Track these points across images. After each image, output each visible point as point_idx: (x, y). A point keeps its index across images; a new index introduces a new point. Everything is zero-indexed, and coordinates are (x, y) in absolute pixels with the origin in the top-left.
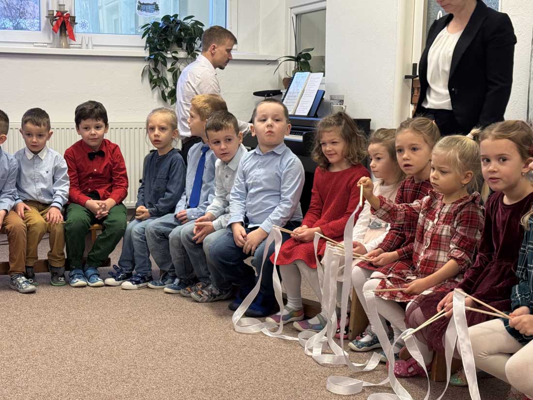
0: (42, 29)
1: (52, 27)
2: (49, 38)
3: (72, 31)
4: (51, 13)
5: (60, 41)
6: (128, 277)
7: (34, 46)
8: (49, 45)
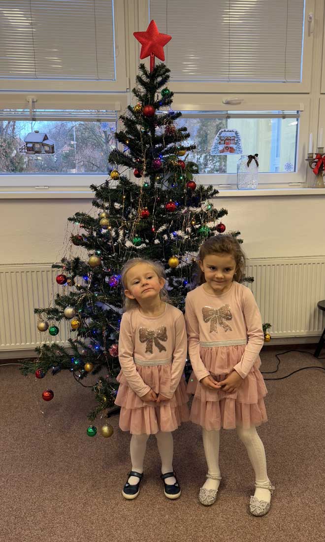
0: (296, 170)
2: (303, 178)
4: (311, 155)
5: (317, 182)
8: (302, 184)
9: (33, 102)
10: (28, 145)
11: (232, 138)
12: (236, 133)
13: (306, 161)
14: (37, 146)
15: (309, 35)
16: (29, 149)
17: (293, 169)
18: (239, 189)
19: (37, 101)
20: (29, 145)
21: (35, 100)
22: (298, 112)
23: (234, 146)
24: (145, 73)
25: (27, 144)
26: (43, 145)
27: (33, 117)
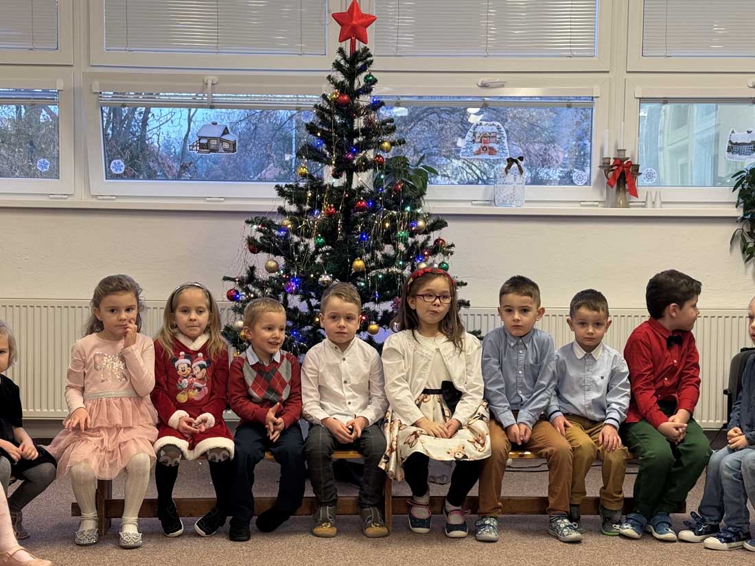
0: (592, 182)
1: (606, 180)
2: (602, 194)
3: (634, 184)
4: (607, 161)
5: (617, 199)
6: (713, 531)
7: (582, 206)
8: (603, 204)
9: (212, 84)
11: (492, 135)
12: (498, 128)
13: (601, 169)
14: (214, 142)
16: (202, 146)
18: (496, 206)
20: (202, 141)
21: (215, 82)
22: (592, 99)
23: (495, 146)
24: (344, 57)
25: (200, 139)
26: (222, 141)
27: (210, 104)
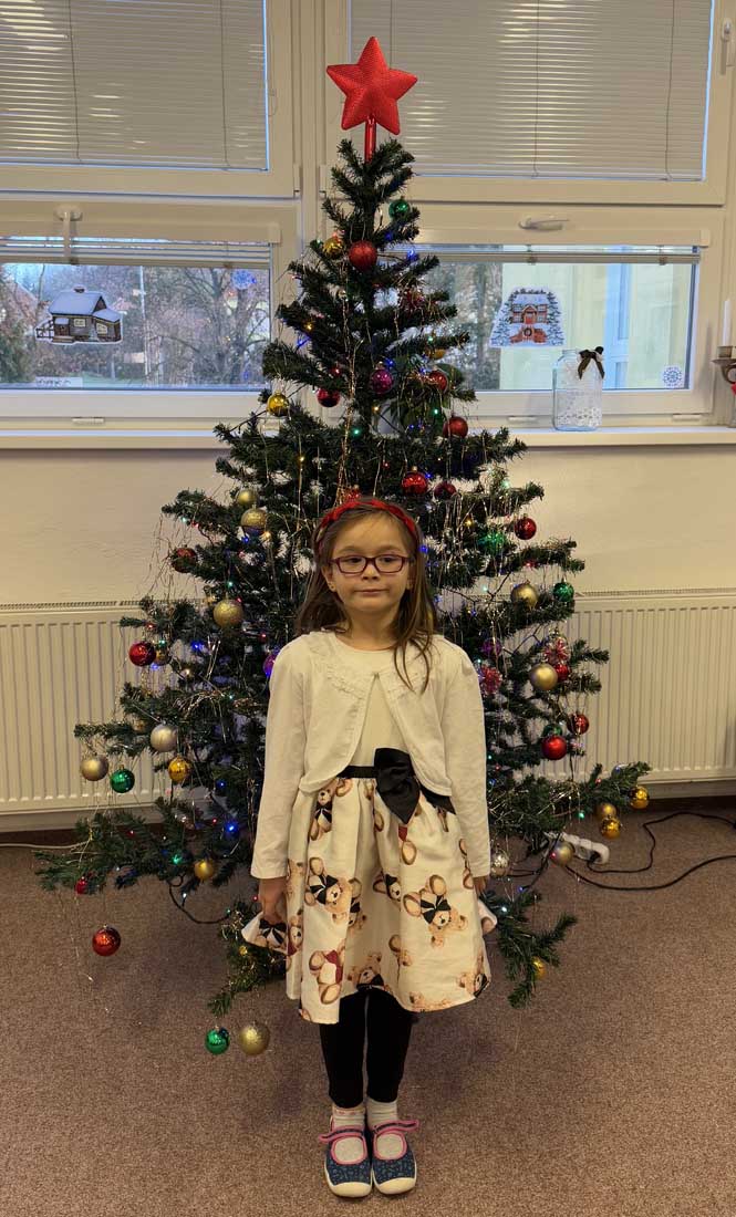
0: (691, 385)
4: (726, 352)
8: (705, 418)
9: (72, 220)
10: (58, 321)
11: (540, 309)
12: (550, 297)
13: (713, 364)
14: (80, 324)
15: (723, 72)
16: (59, 330)
17: (683, 380)
18: (557, 429)
19: (81, 217)
20: (60, 321)
21: (77, 216)
22: (695, 248)
23: (545, 328)
24: (353, 162)
25: (54, 319)
26: (95, 321)
27: (72, 256)
